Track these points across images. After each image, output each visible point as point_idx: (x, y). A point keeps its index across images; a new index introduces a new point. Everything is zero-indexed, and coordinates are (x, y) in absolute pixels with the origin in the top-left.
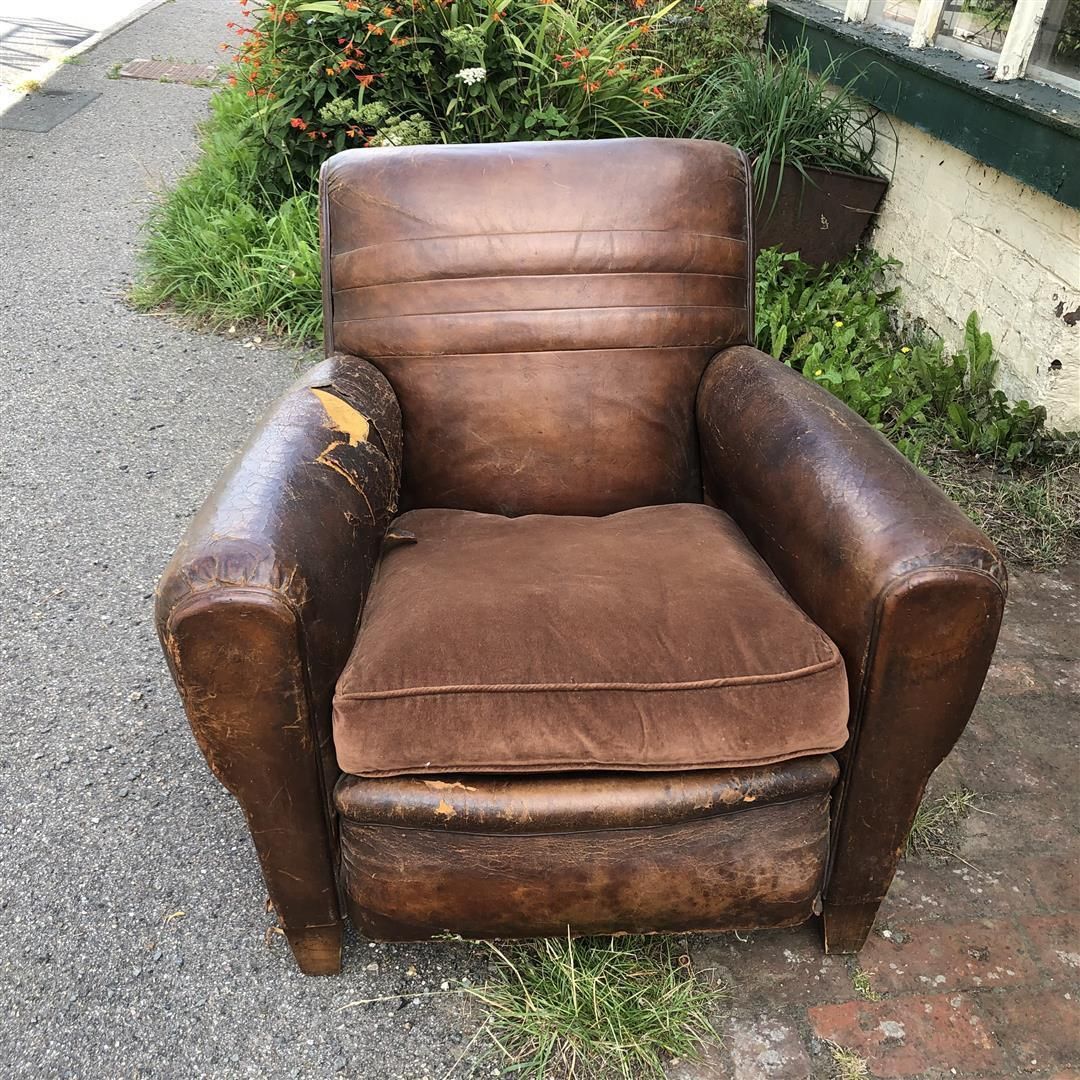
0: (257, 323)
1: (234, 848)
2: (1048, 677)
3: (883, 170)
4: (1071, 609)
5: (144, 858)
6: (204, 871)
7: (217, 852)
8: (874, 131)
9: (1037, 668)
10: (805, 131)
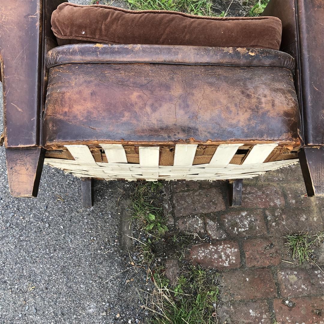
1: (52, 255)
5: (19, 258)
6: (41, 266)
7: (46, 256)
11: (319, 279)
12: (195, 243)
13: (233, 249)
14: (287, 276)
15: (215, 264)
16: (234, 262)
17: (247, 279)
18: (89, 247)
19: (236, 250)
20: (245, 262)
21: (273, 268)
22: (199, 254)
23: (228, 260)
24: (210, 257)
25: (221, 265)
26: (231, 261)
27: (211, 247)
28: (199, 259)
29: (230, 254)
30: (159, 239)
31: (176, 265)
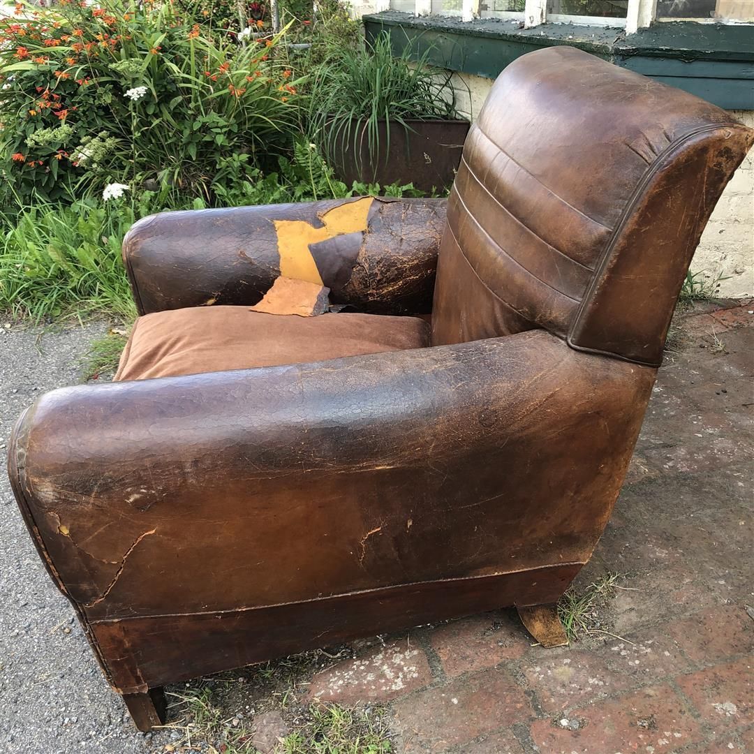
0: (6, 313)
2: (658, 463)
3: (464, 114)
4: (665, 406)
8: (452, 88)
9: (647, 458)
10: (401, 94)
11: (625, 658)
12: (319, 669)
13: (407, 653)
14: (549, 671)
15: (371, 694)
16: (415, 675)
17: (455, 701)
18: (59, 740)
19: (415, 652)
20: (442, 670)
21: (511, 666)
22: (331, 685)
23: (402, 677)
24: (357, 682)
25: (385, 691)
26: (409, 676)
27: (358, 663)
28: (332, 694)
29: (402, 663)
30: (231, 683)
31: (276, 719)
